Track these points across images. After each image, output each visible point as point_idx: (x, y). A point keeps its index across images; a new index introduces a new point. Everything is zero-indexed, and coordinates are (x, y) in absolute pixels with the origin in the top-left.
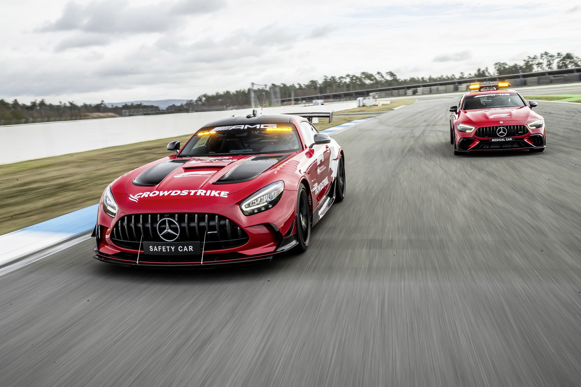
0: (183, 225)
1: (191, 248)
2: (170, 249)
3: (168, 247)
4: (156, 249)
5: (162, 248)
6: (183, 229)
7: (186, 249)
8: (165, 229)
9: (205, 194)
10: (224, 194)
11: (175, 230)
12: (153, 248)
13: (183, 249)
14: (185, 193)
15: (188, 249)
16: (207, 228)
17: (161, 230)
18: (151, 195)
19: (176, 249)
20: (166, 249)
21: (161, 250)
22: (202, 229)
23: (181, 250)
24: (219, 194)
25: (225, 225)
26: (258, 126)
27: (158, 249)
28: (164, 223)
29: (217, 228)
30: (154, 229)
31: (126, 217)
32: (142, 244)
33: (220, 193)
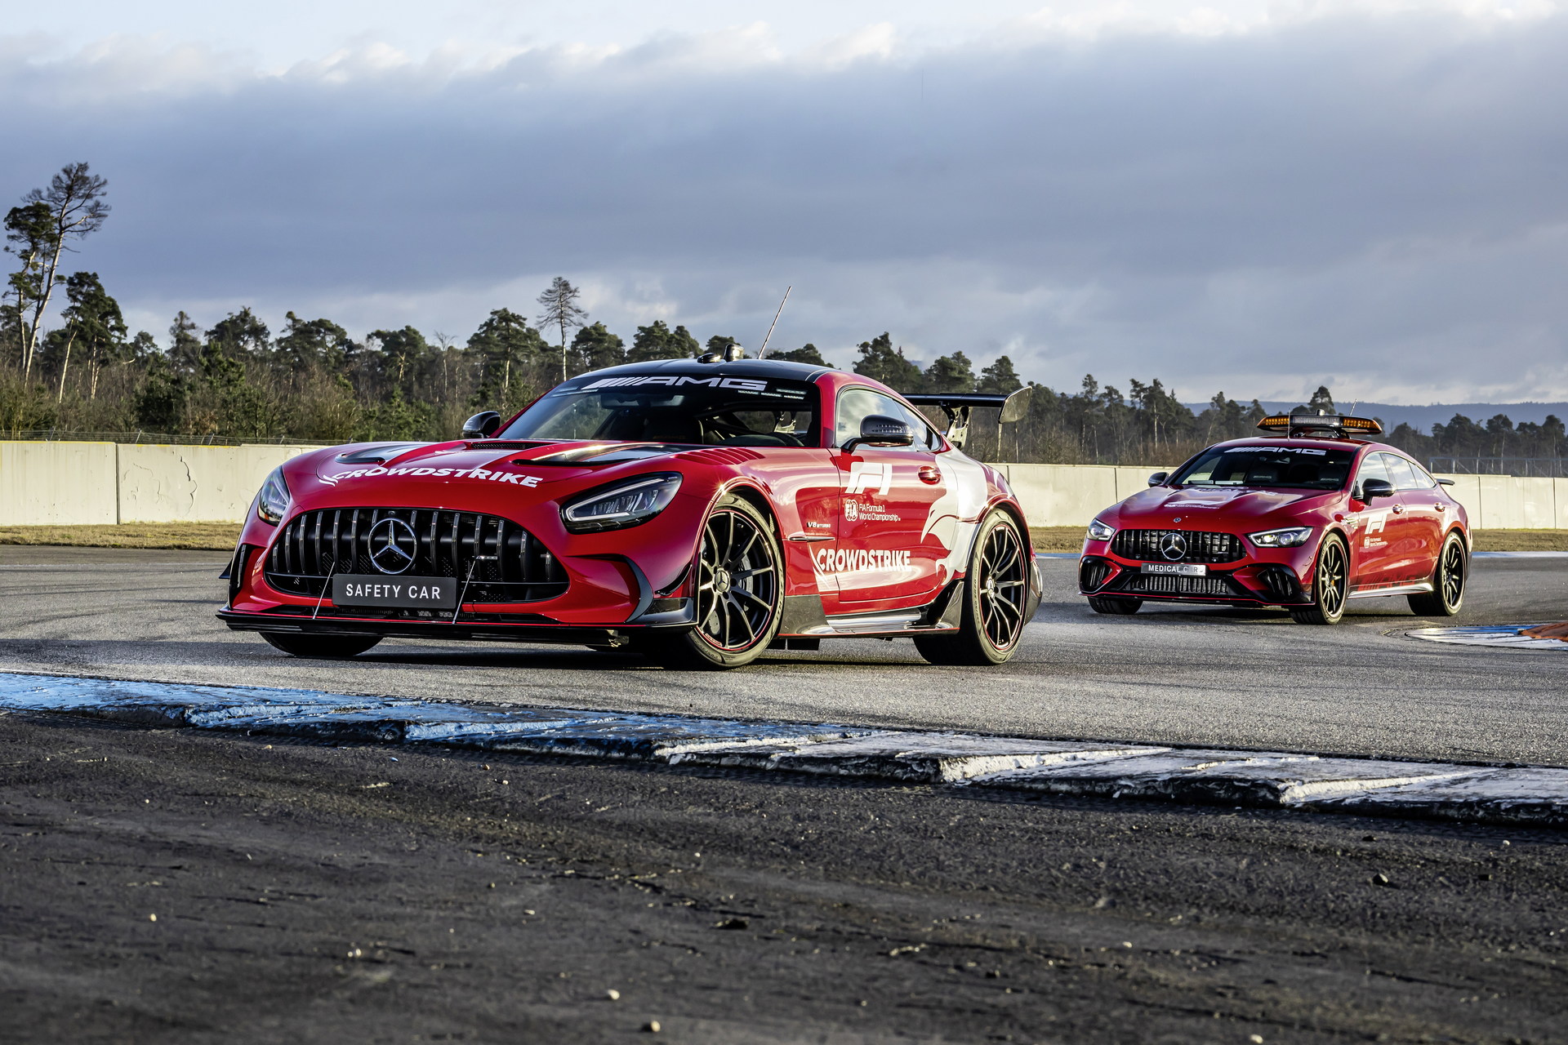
0: (425, 539)
1: (436, 592)
2: (391, 591)
3: (386, 587)
4: (359, 592)
5: (372, 588)
6: (424, 548)
7: (424, 593)
8: (386, 543)
9: (488, 477)
10: (530, 481)
11: (407, 547)
12: (354, 589)
13: (419, 592)
14: (445, 472)
15: (430, 594)
16: (477, 550)
17: (377, 546)
18: (369, 474)
19: (403, 592)
20: (382, 590)
21: (371, 594)
22: (466, 551)
23: (413, 592)
24: (520, 480)
25: (518, 547)
26: (714, 382)
27: (364, 592)
28: (383, 530)
29: (499, 552)
30: (362, 546)
31: (304, 518)
32: (331, 580)
33: (523, 478)
